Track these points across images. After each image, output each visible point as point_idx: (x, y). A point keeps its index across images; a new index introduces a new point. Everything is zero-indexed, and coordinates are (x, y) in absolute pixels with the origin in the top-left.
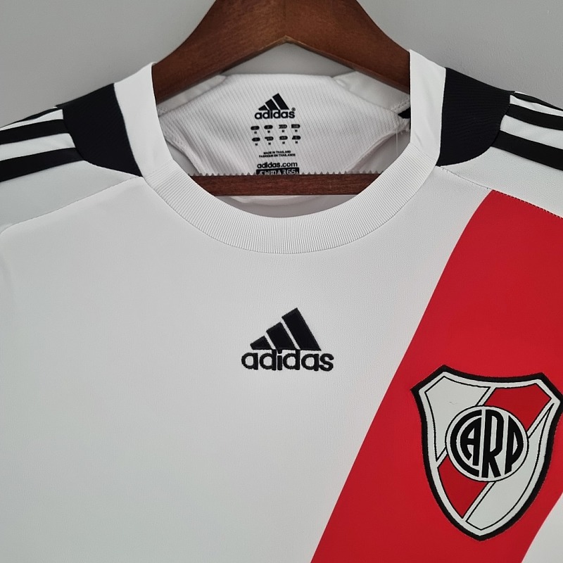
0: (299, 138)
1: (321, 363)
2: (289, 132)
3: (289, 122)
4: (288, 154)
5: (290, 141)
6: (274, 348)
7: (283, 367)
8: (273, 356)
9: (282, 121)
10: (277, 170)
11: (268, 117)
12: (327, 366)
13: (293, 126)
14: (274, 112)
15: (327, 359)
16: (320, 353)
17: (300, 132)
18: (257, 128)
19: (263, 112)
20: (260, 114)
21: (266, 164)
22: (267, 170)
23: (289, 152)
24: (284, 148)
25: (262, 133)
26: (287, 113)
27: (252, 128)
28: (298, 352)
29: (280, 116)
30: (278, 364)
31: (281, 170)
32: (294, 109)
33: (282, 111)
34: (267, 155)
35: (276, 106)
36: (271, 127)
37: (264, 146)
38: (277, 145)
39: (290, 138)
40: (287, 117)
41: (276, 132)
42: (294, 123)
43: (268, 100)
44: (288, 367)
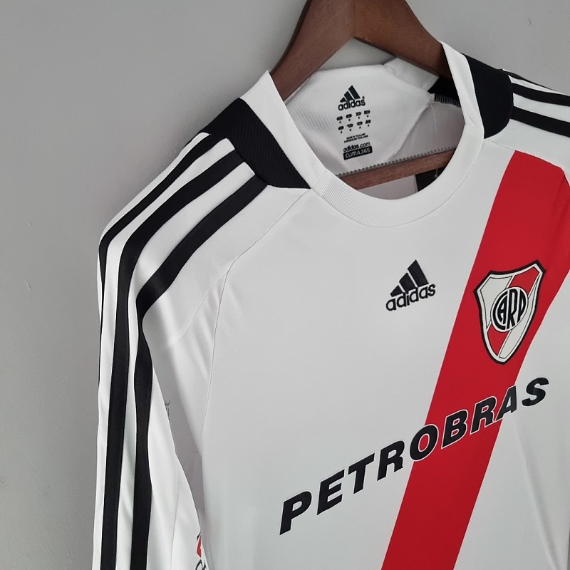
0: (370, 121)
1: (429, 292)
2: (363, 118)
3: (361, 109)
4: (364, 136)
5: (364, 125)
6: (404, 291)
7: (410, 303)
8: (404, 297)
9: (358, 109)
10: (357, 151)
11: (348, 108)
12: (432, 293)
13: (365, 112)
14: (350, 102)
15: (432, 288)
16: (428, 286)
17: (370, 117)
18: (341, 118)
19: (343, 103)
20: (342, 105)
21: (349, 147)
22: (349, 152)
23: (364, 134)
24: (360, 132)
25: (345, 122)
26: (359, 101)
27: (338, 119)
28: (417, 289)
29: (355, 105)
30: (408, 301)
31: (360, 150)
32: (363, 97)
33: (356, 101)
34: (349, 139)
35: (351, 97)
36: (350, 116)
37: (347, 133)
38: (356, 131)
39: (364, 123)
40: (360, 105)
41: (354, 120)
42: (366, 110)
43: (345, 92)
44: (413, 301)
